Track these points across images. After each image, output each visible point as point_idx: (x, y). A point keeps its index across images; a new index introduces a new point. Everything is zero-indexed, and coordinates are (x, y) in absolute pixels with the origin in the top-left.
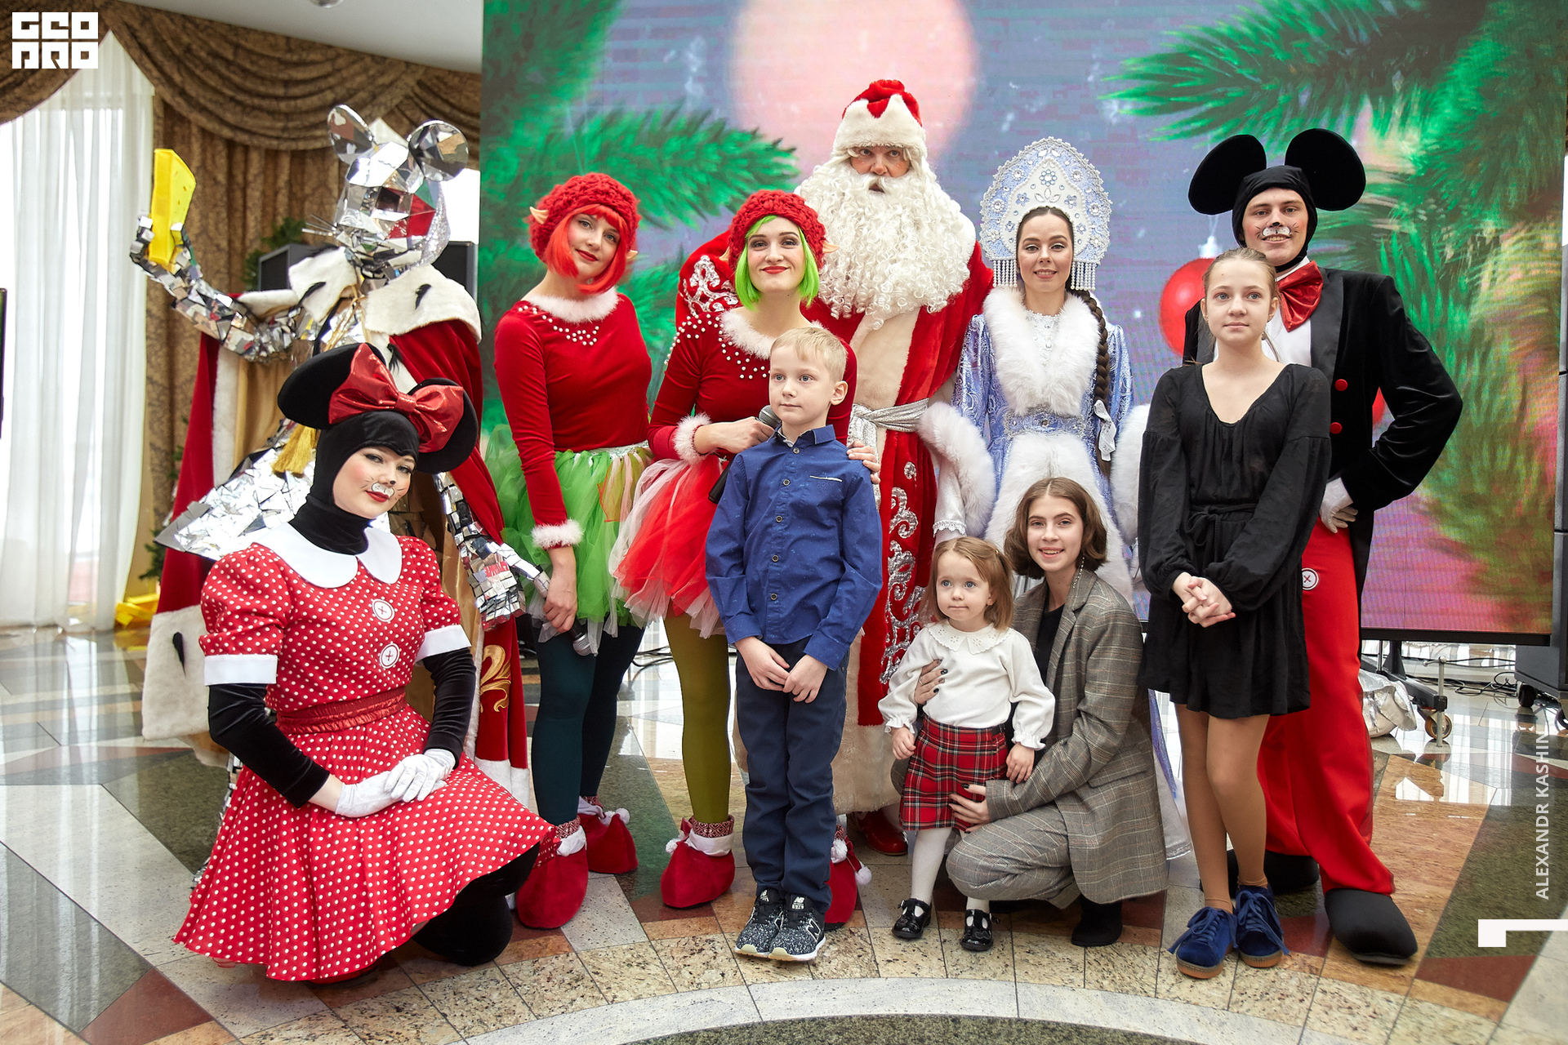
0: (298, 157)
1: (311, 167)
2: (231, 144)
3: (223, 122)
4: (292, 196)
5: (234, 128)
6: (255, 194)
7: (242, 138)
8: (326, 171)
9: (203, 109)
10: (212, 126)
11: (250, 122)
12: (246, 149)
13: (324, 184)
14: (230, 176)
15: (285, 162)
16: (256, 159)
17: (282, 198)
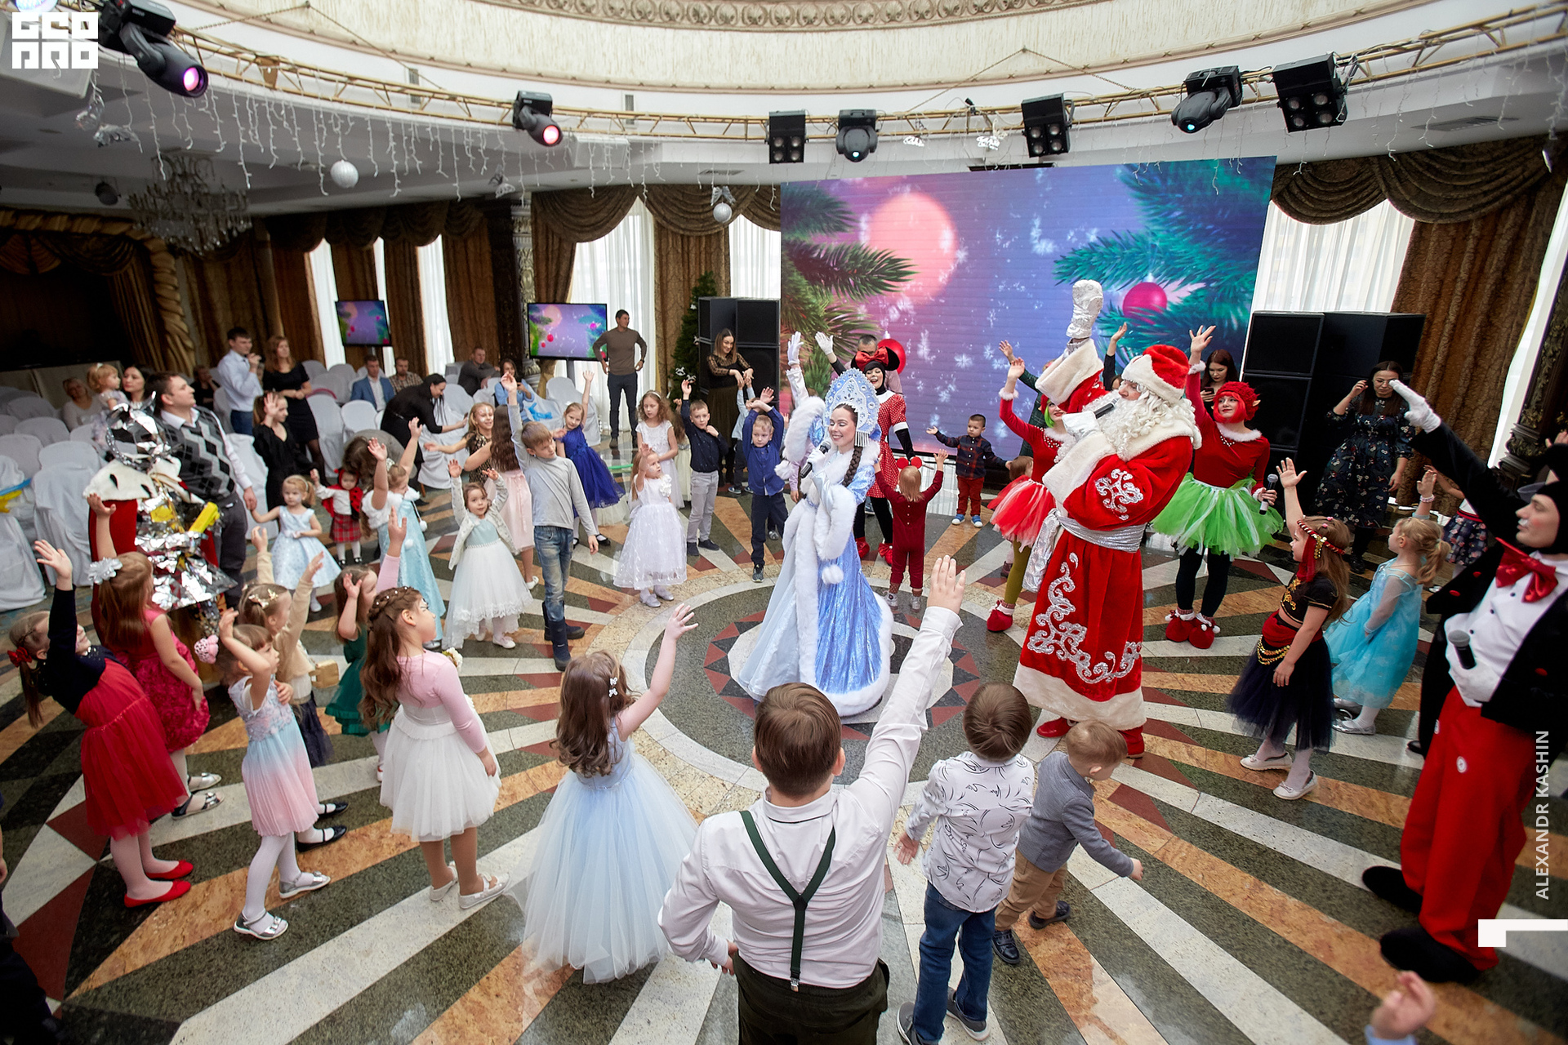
0: (709, 237)
1: (714, 240)
2: (682, 236)
3: (680, 228)
4: (706, 253)
5: (684, 230)
6: (692, 256)
7: (688, 233)
8: (719, 241)
9: (672, 224)
10: (676, 230)
11: (690, 226)
12: (688, 237)
13: (719, 247)
14: (683, 248)
15: (704, 239)
16: (692, 241)
17: (703, 256)
